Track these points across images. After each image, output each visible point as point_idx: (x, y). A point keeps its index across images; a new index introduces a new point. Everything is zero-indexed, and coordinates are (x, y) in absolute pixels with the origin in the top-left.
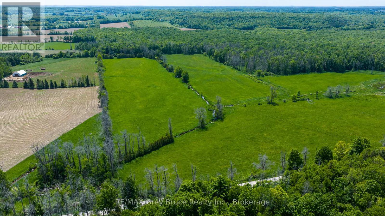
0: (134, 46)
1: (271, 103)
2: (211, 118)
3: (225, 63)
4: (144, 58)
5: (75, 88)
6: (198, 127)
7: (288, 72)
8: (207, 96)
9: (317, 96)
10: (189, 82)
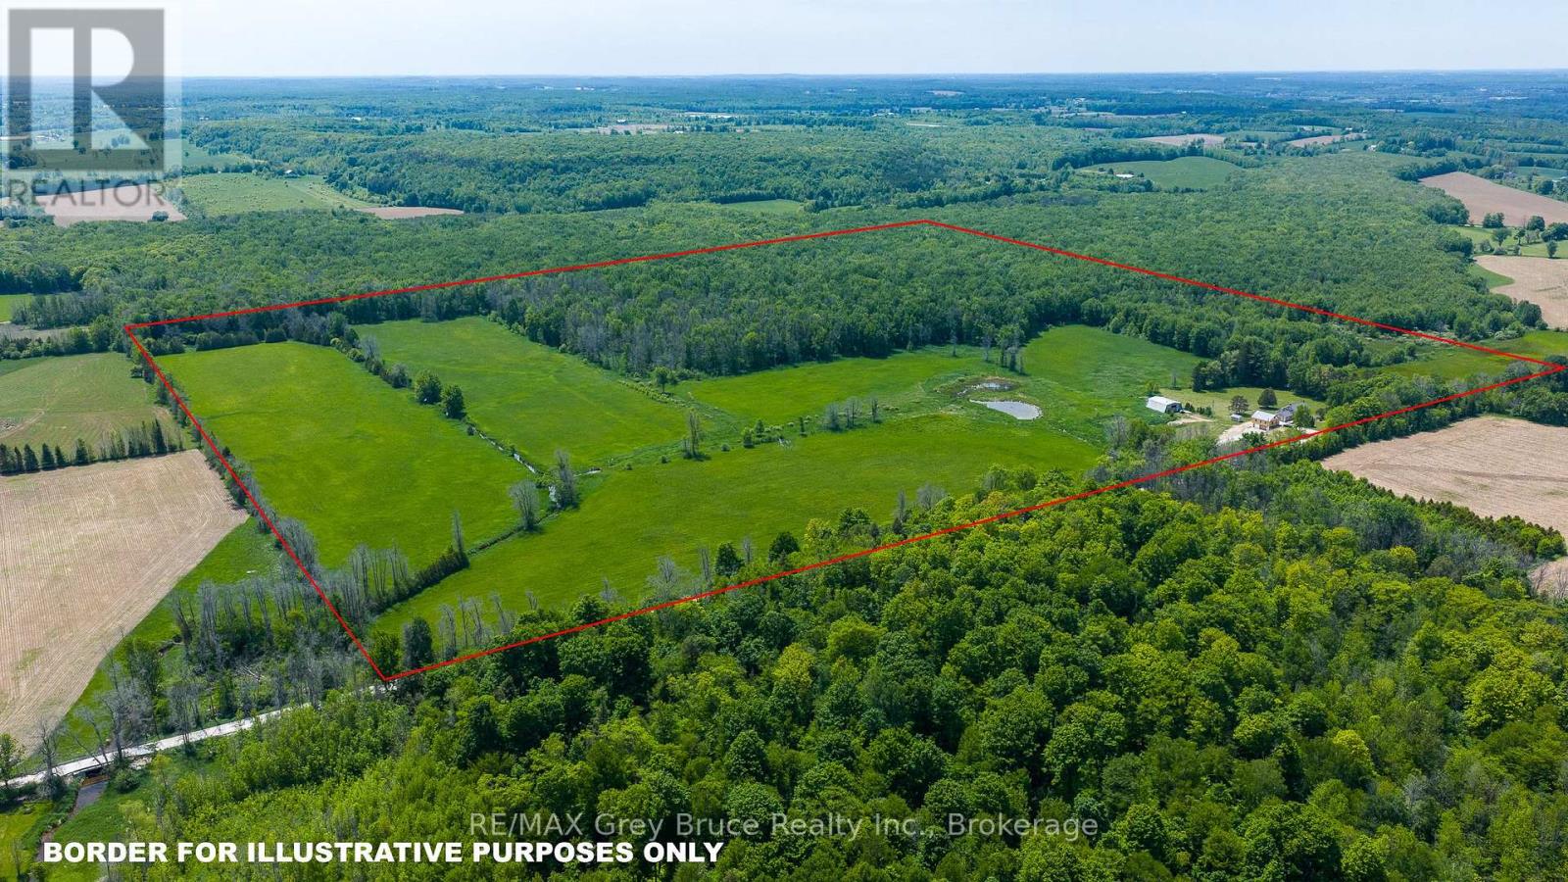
0: (248, 306)
1: (693, 456)
2: (549, 506)
3: (563, 345)
4: (289, 341)
5: (121, 462)
6: (519, 529)
7: (742, 366)
8: (526, 453)
9: (803, 428)
10: (465, 414)
